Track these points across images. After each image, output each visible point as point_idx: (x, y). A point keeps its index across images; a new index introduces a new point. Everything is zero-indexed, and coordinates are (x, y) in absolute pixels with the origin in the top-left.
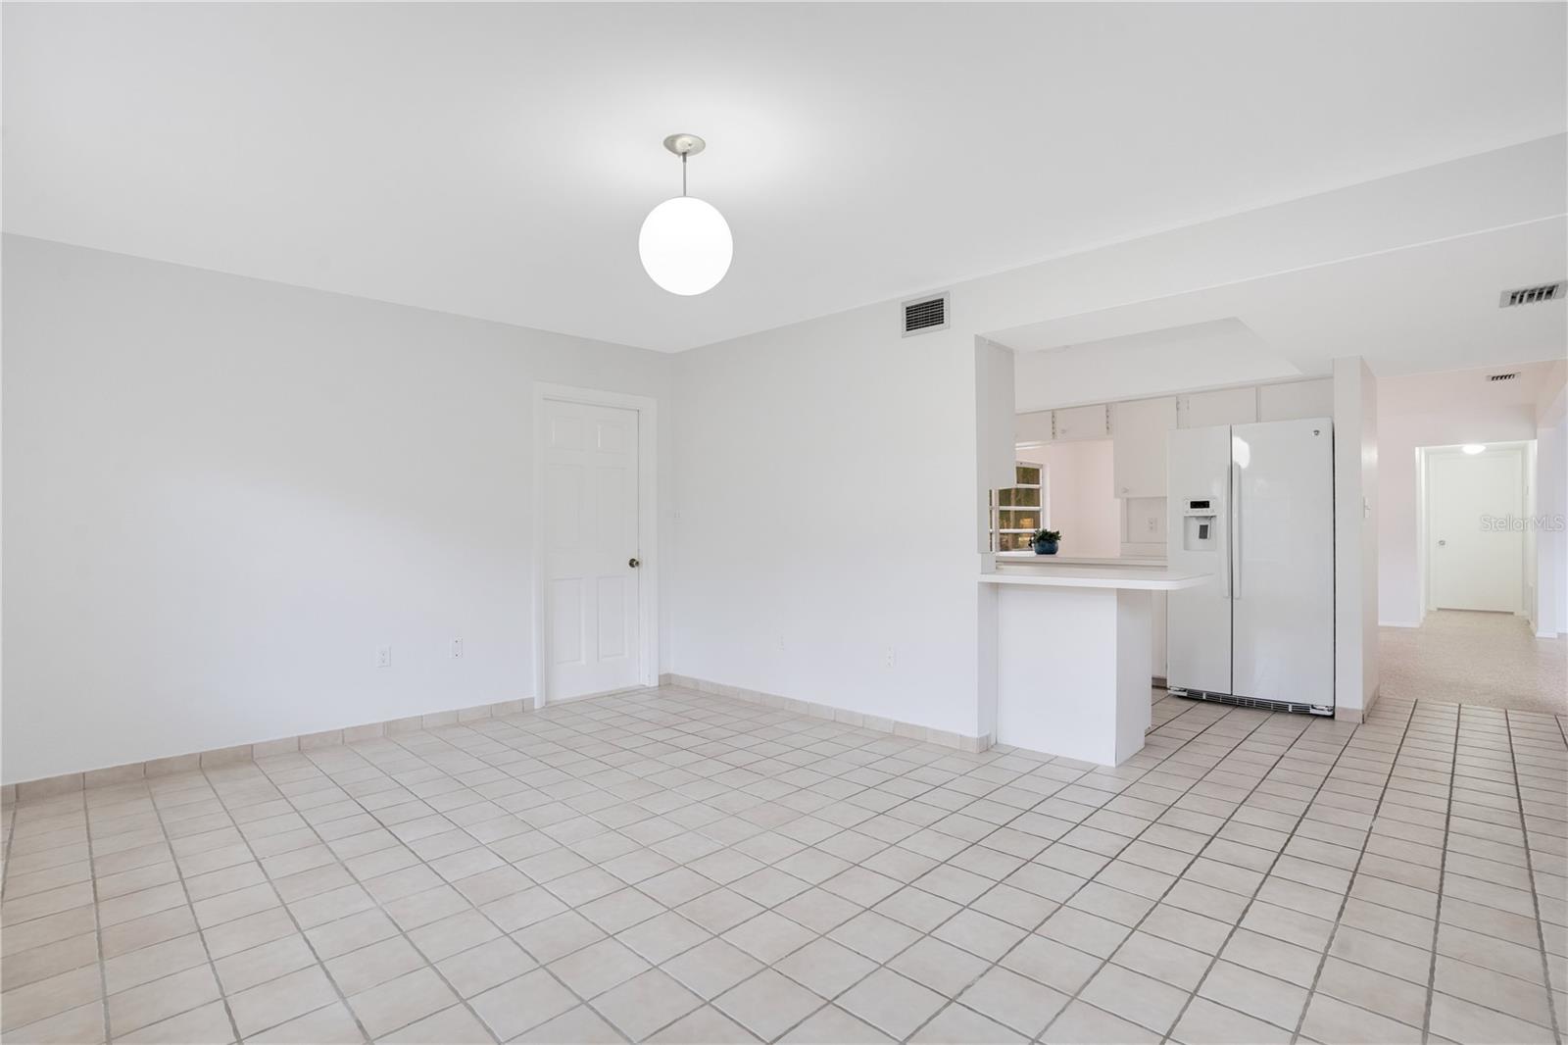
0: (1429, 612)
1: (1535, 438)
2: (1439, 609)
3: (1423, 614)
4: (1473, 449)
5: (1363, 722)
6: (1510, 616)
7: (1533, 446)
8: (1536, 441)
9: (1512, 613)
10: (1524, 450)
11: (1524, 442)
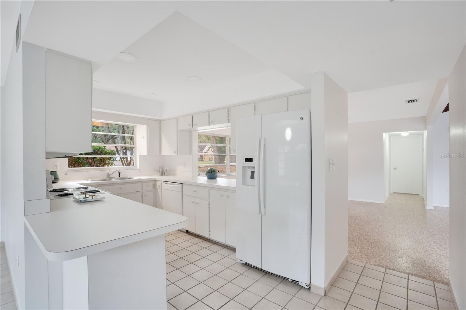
0: (390, 194)
1: (426, 129)
2: (394, 193)
3: (387, 195)
4: (405, 134)
5: (325, 295)
6: (417, 196)
7: (425, 132)
8: (426, 131)
9: (419, 195)
10: (422, 135)
11: (423, 131)
